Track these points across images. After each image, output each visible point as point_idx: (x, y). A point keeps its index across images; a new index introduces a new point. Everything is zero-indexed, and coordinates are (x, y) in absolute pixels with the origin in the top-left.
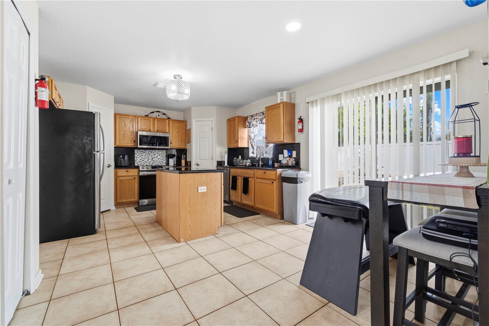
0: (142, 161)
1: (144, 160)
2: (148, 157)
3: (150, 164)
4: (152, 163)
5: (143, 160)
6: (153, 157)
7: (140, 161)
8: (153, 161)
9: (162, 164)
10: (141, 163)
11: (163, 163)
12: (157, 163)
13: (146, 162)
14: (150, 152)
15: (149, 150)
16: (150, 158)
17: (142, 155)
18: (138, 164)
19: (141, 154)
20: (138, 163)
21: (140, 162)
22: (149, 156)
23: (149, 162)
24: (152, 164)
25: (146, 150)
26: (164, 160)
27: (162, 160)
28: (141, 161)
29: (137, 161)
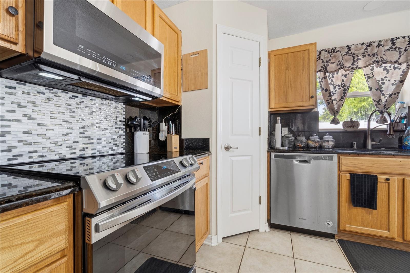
0: (40, 139)
1: (49, 134)
2: (67, 121)
3: (77, 151)
4: (81, 146)
5: (44, 136)
6: (87, 123)
7: (25, 137)
8: (87, 140)
9: (115, 148)
10: (31, 148)
11: (116, 145)
12: (99, 147)
13: (56, 143)
14: (73, 102)
15: (71, 94)
16: (76, 127)
17: (38, 112)
18: (15, 157)
19: (34, 103)
20: (15, 152)
21: (25, 143)
22: (71, 120)
23: (70, 143)
24: (83, 150)
25: (59, 92)
26: (121, 135)
27: (115, 137)
28: (29, 138)
29: (7, 138)
